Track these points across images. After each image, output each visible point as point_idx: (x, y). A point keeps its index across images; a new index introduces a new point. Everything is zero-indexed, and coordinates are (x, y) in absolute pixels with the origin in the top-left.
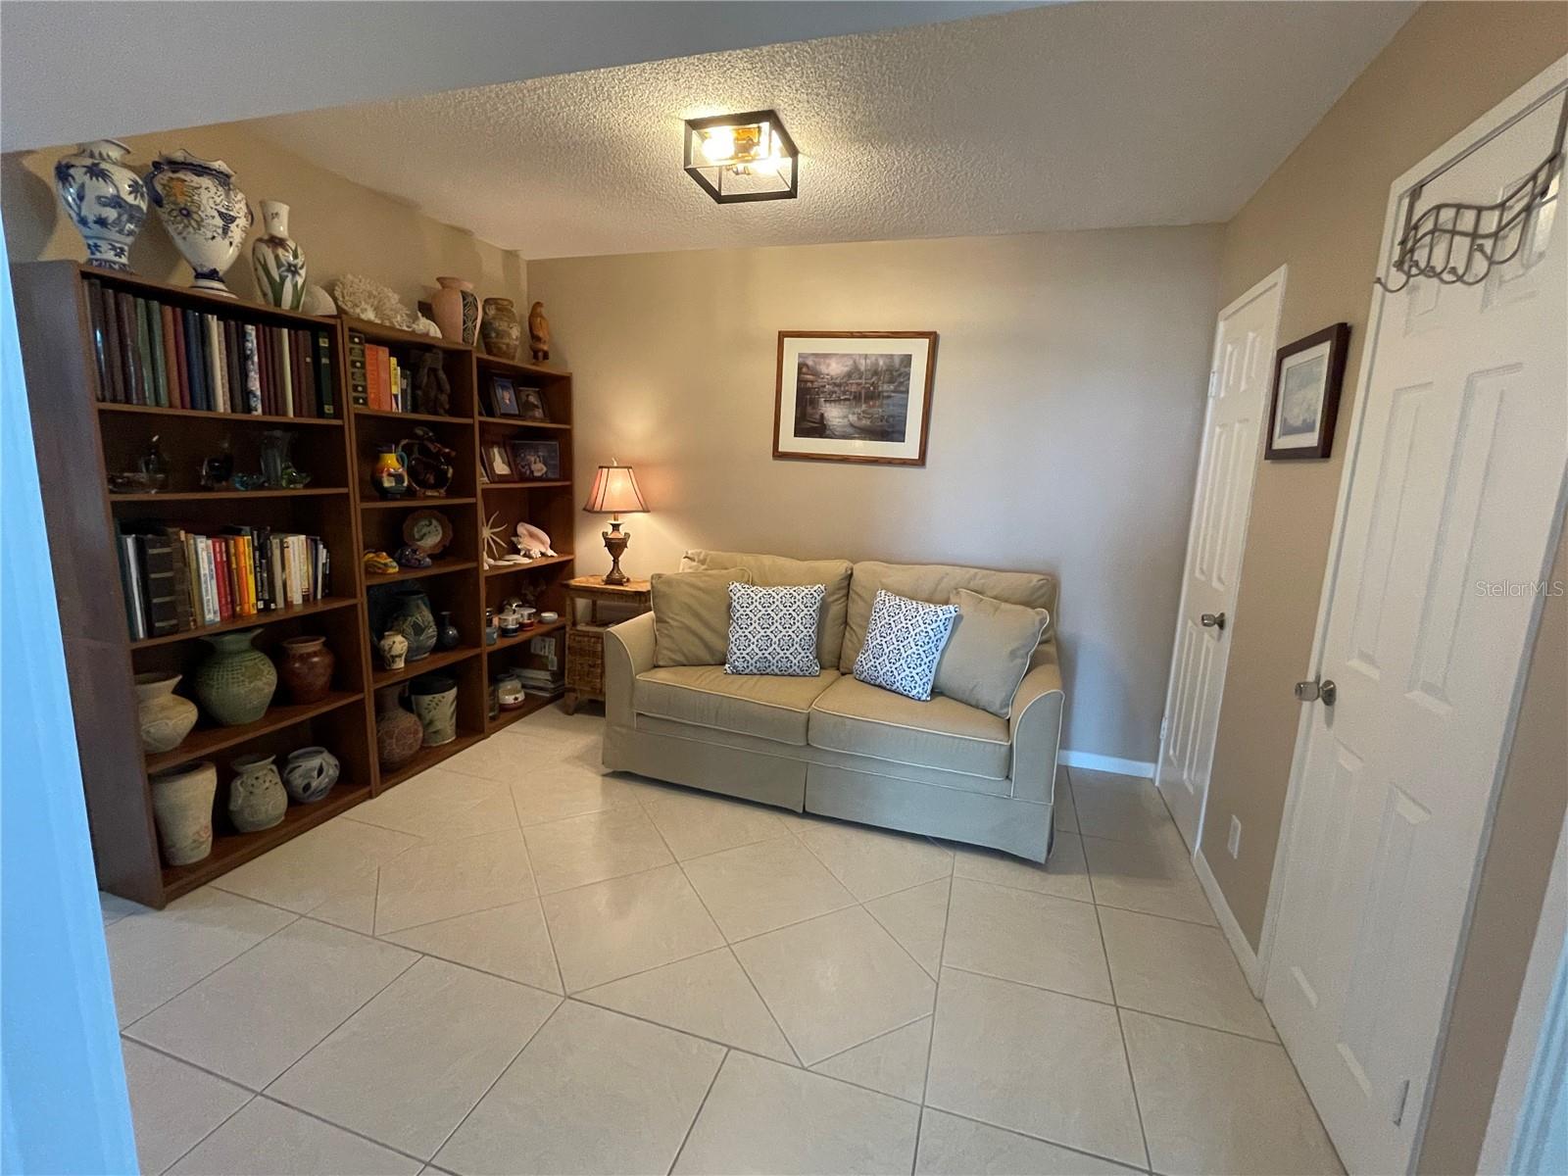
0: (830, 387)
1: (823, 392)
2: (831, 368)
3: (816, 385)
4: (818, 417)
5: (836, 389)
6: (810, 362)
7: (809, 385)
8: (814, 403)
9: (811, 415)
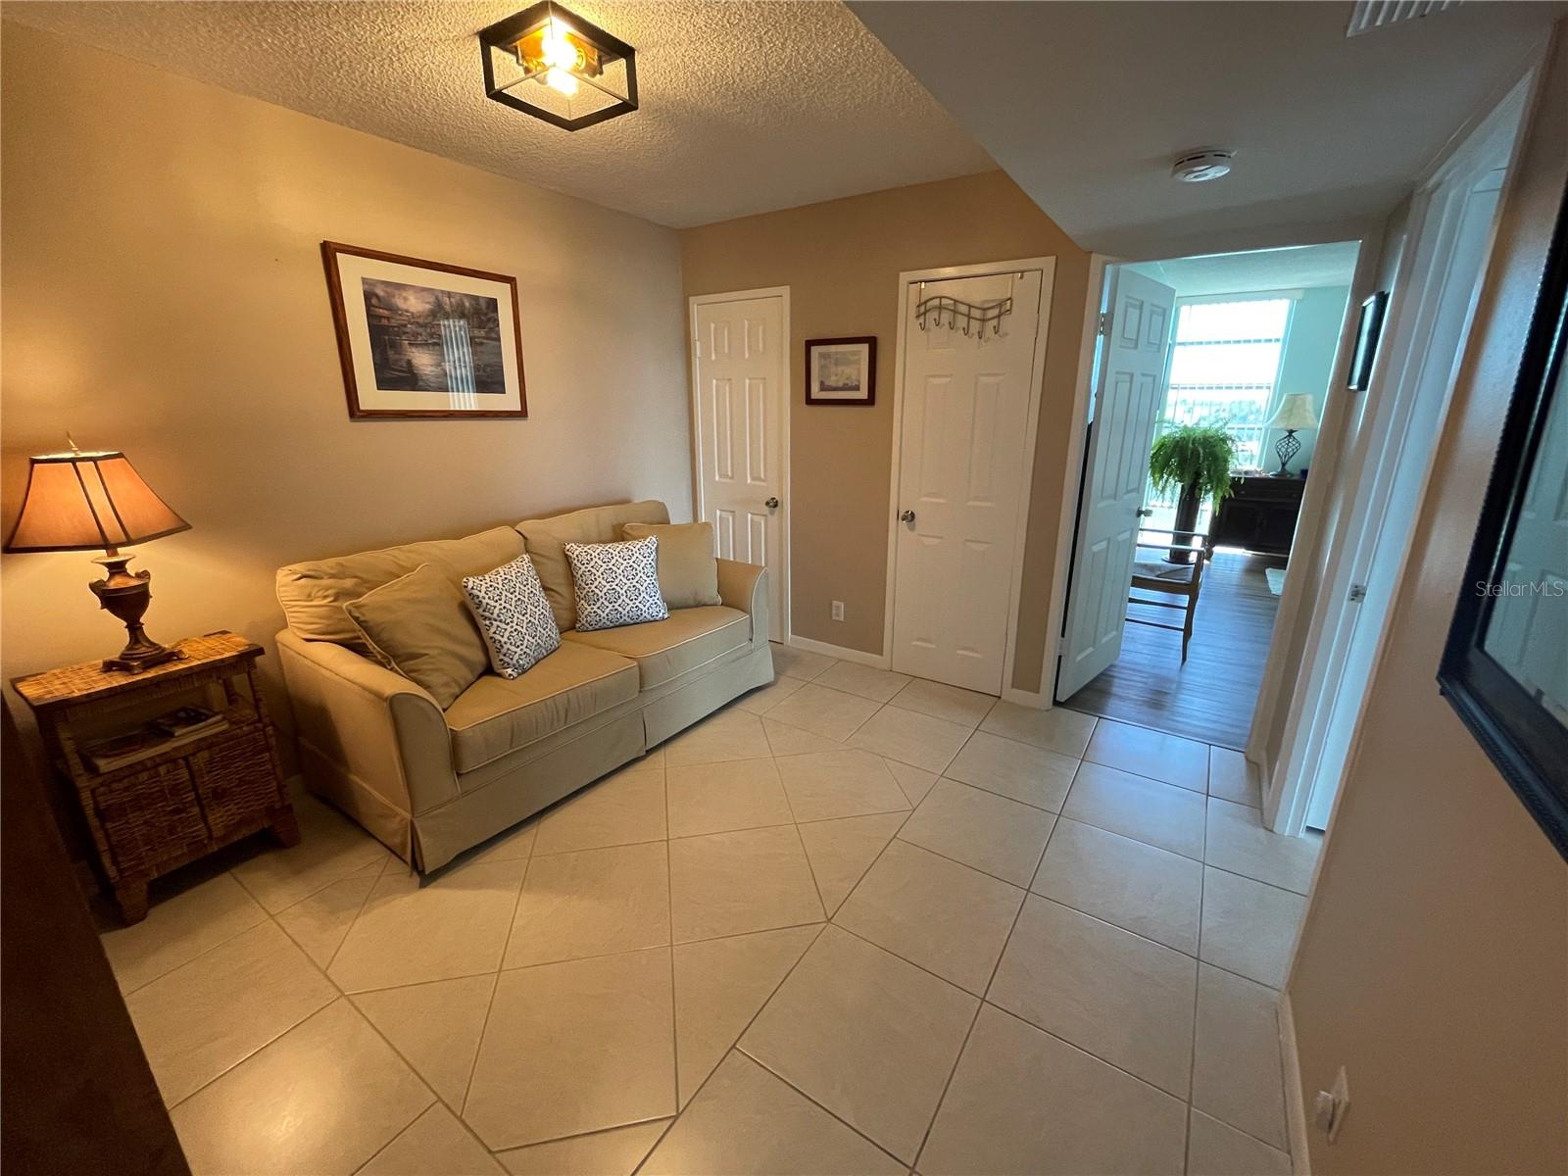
0: (413, 327)
1: (405, 333)
2: (408, 302)
3: (393, 322)
4: (404, 364)
5: (420, 330)
6: (380, 292)
7: (385, 322)
8: (395, 346)
9: (396, 361)
